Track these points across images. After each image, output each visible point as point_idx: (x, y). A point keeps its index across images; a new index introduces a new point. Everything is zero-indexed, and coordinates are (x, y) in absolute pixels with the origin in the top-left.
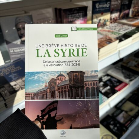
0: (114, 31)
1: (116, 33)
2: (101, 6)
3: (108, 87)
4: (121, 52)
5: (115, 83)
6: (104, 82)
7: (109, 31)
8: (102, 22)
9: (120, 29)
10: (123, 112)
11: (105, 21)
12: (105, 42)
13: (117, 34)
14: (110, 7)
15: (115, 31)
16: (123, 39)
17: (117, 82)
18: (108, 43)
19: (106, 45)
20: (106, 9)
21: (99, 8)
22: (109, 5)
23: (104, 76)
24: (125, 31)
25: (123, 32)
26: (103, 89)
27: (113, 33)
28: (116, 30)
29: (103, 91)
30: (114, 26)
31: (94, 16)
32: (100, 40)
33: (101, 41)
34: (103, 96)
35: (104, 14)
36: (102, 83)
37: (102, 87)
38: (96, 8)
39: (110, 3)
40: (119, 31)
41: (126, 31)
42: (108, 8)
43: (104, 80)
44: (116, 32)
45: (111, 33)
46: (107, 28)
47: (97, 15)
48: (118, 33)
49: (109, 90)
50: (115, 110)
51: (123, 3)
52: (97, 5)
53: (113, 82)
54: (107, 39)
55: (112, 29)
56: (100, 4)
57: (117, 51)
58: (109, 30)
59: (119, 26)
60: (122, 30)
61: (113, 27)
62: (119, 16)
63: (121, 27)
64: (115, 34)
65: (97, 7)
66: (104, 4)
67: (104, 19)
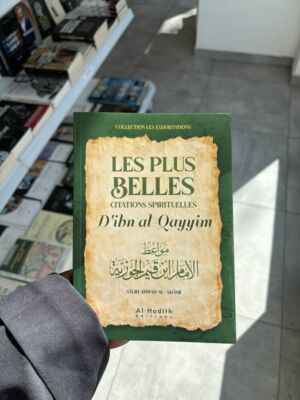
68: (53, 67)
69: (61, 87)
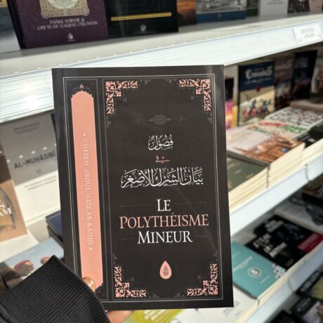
0: (287, 123)
1: (292, 129)
2: (255, 75)
3: (283, 245)
4: (309, 167)
5: (295, 234)
6: (270, 234)
7: (278, 125)
8: (258, 105)
9: (300, 120)
10: (318, 304)
11: (264, 103)
12: (278, 148)
13: (297, 131)
14: (272, 76)
15: (291, 124)
16: (312, 140)
17: (299, 234)
18: (284, 150)
19: (282, 155)
20: (267, 79)
21: (252, 79)
22: (271, 72)
23: (270, 220)
24: (311, 123)
25: (307, 127)
26: (272, 249)
27: (286, 128)
28: (293, 122)
29: (273, 254)
30: (285, 113)
31: (243, 95)
32: (266, 144)
33: (269, 146)
34: (273, 265)
35: (262, 90)
36: (267, 237)
37: (268, 245)
38: (246, 80)
39: (273, 69)
40: (299, 124)
41: (314, 124)
42: (270, 79)
43: (270, 230)
44: (293, 127)
45: (283, 129)
46: (271, 118)
47: (248, 93)
48: (297, 128)
49: (284, 250)
50: (297, 298)
51: (296, 67)
52: (248, 73)
53: (291, 232)
54: (279, 142)
55: (283, 120)
56: (253, 71)
57: (302, 166)
58: (278, 122)
59: (296, 113)
60: (303, 122)
61: (283, 115)
62: (291, 92)
63: (301, 116)
64: (292, 131)
65: (248, 76)
66: (261, 71)
67: (261, 100)
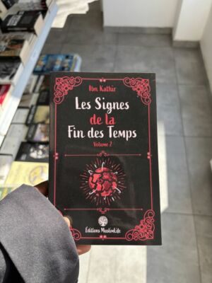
68: (7, 54)
69: (17, 69)
